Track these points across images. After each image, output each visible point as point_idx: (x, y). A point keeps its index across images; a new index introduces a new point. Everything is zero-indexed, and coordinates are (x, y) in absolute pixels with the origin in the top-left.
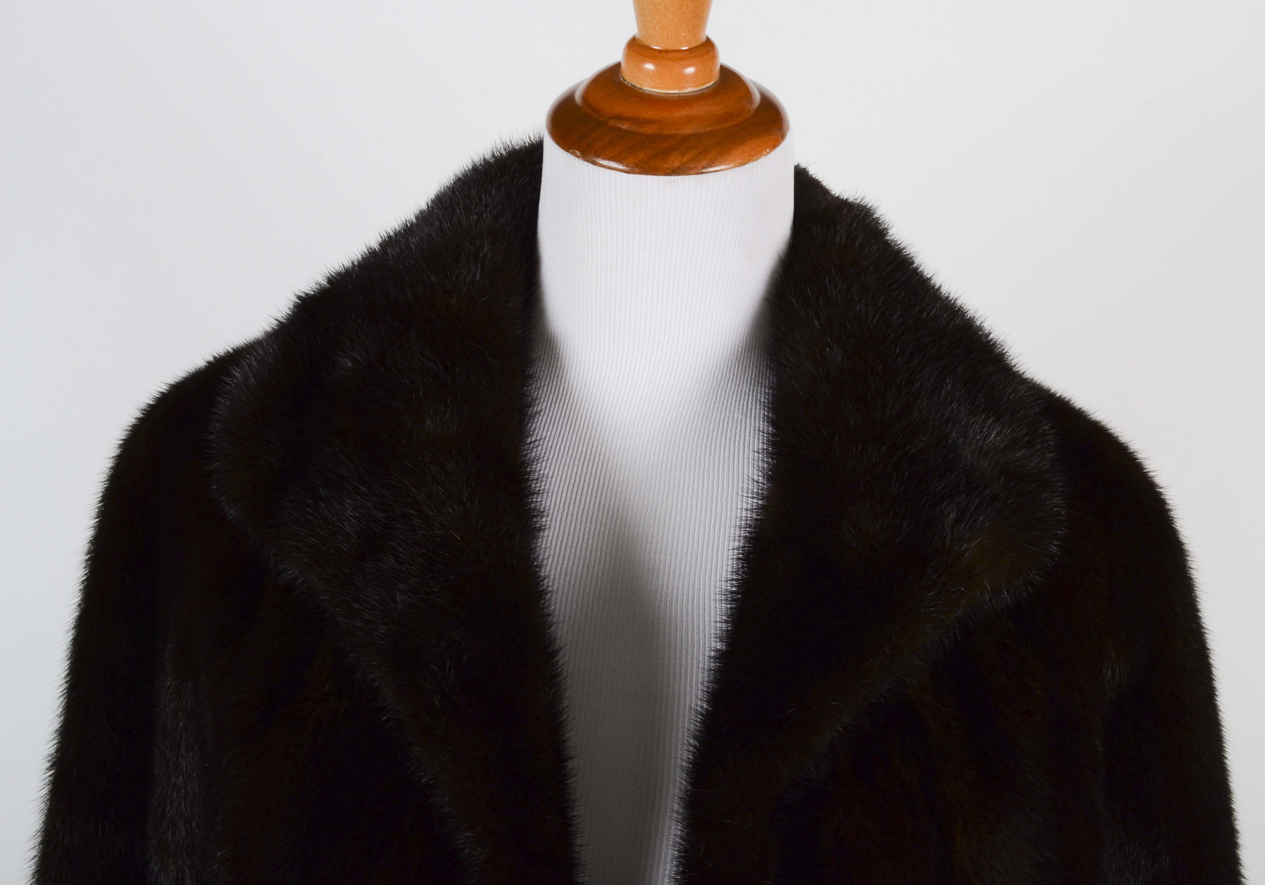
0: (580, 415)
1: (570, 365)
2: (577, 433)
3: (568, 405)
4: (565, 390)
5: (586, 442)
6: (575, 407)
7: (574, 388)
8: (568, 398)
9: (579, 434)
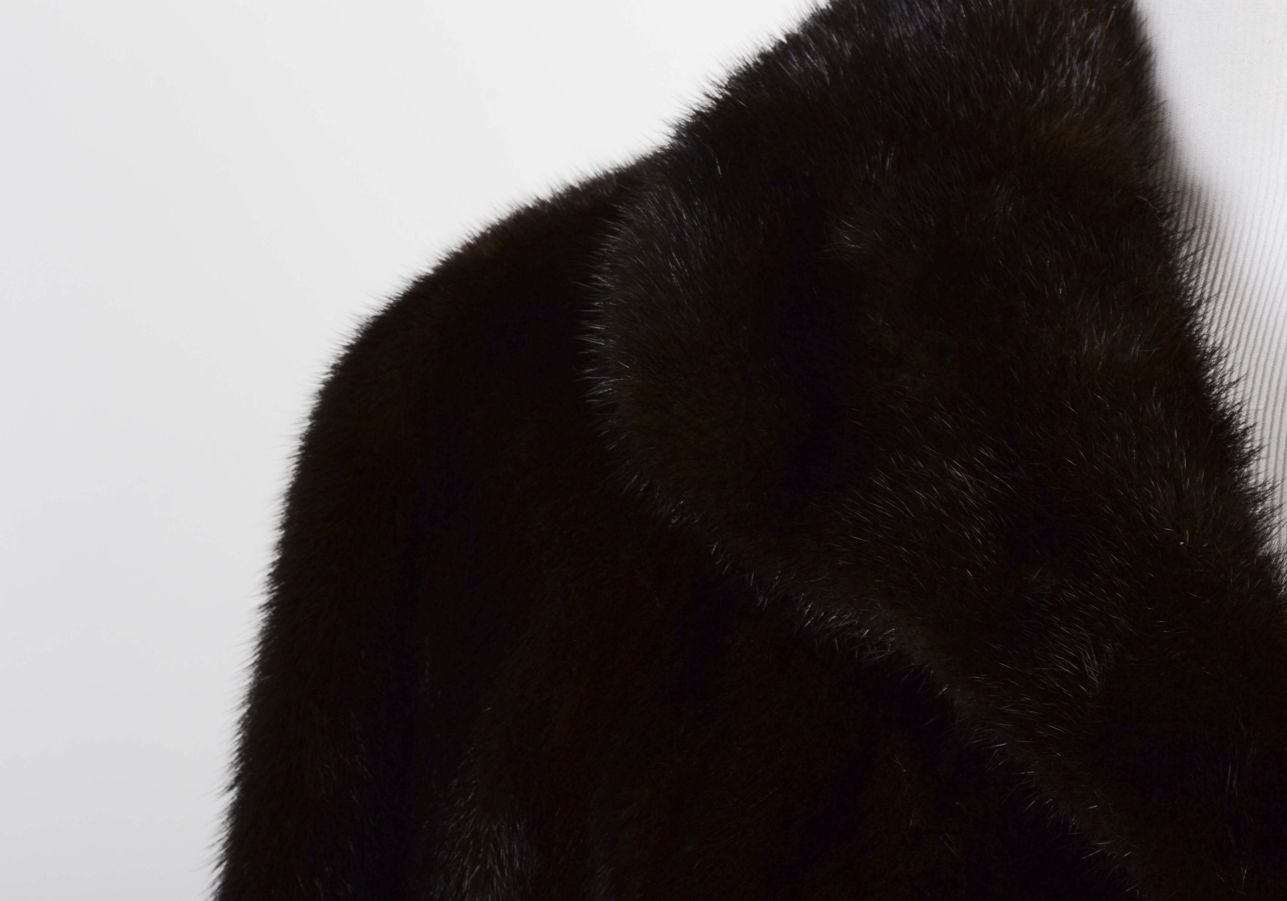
0: (1256, 323)
1: (1237, 235)
2: (1251, 355)
3: (1232, 306)
4: (1227, 279)
5: (1269, 370)
6: (1247, 309)
7: (1244, 276)
8: (1232, 293)
9: (1255, 355)
